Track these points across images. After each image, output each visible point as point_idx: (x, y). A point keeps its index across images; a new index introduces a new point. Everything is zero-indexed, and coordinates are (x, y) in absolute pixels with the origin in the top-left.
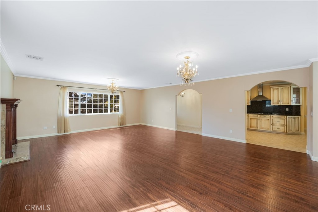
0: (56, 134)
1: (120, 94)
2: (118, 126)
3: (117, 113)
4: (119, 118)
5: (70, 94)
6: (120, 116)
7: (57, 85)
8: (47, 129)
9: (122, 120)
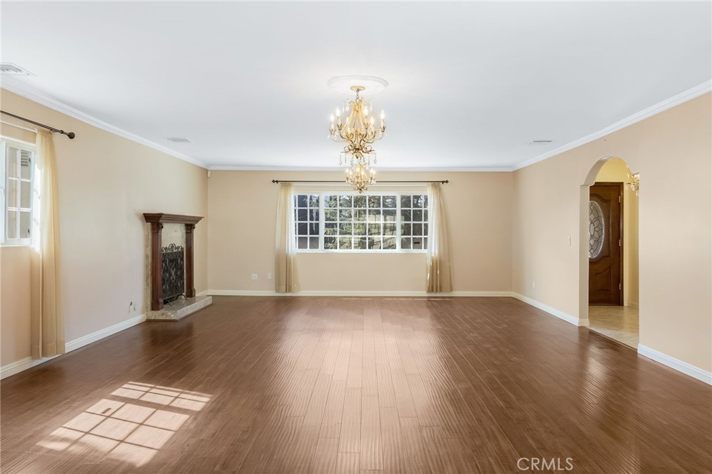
0: (271, 293)
1: (429, 192)
2: (424, 293)
3: (423, 251)
4: (427, 266)
5: (302, 201)
6: (429, 263)
7: (273, 181)
8: (256, 279)
9: (439, 276)
